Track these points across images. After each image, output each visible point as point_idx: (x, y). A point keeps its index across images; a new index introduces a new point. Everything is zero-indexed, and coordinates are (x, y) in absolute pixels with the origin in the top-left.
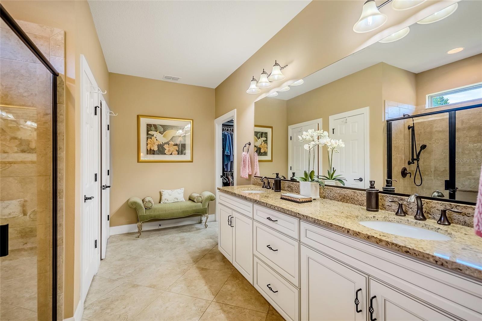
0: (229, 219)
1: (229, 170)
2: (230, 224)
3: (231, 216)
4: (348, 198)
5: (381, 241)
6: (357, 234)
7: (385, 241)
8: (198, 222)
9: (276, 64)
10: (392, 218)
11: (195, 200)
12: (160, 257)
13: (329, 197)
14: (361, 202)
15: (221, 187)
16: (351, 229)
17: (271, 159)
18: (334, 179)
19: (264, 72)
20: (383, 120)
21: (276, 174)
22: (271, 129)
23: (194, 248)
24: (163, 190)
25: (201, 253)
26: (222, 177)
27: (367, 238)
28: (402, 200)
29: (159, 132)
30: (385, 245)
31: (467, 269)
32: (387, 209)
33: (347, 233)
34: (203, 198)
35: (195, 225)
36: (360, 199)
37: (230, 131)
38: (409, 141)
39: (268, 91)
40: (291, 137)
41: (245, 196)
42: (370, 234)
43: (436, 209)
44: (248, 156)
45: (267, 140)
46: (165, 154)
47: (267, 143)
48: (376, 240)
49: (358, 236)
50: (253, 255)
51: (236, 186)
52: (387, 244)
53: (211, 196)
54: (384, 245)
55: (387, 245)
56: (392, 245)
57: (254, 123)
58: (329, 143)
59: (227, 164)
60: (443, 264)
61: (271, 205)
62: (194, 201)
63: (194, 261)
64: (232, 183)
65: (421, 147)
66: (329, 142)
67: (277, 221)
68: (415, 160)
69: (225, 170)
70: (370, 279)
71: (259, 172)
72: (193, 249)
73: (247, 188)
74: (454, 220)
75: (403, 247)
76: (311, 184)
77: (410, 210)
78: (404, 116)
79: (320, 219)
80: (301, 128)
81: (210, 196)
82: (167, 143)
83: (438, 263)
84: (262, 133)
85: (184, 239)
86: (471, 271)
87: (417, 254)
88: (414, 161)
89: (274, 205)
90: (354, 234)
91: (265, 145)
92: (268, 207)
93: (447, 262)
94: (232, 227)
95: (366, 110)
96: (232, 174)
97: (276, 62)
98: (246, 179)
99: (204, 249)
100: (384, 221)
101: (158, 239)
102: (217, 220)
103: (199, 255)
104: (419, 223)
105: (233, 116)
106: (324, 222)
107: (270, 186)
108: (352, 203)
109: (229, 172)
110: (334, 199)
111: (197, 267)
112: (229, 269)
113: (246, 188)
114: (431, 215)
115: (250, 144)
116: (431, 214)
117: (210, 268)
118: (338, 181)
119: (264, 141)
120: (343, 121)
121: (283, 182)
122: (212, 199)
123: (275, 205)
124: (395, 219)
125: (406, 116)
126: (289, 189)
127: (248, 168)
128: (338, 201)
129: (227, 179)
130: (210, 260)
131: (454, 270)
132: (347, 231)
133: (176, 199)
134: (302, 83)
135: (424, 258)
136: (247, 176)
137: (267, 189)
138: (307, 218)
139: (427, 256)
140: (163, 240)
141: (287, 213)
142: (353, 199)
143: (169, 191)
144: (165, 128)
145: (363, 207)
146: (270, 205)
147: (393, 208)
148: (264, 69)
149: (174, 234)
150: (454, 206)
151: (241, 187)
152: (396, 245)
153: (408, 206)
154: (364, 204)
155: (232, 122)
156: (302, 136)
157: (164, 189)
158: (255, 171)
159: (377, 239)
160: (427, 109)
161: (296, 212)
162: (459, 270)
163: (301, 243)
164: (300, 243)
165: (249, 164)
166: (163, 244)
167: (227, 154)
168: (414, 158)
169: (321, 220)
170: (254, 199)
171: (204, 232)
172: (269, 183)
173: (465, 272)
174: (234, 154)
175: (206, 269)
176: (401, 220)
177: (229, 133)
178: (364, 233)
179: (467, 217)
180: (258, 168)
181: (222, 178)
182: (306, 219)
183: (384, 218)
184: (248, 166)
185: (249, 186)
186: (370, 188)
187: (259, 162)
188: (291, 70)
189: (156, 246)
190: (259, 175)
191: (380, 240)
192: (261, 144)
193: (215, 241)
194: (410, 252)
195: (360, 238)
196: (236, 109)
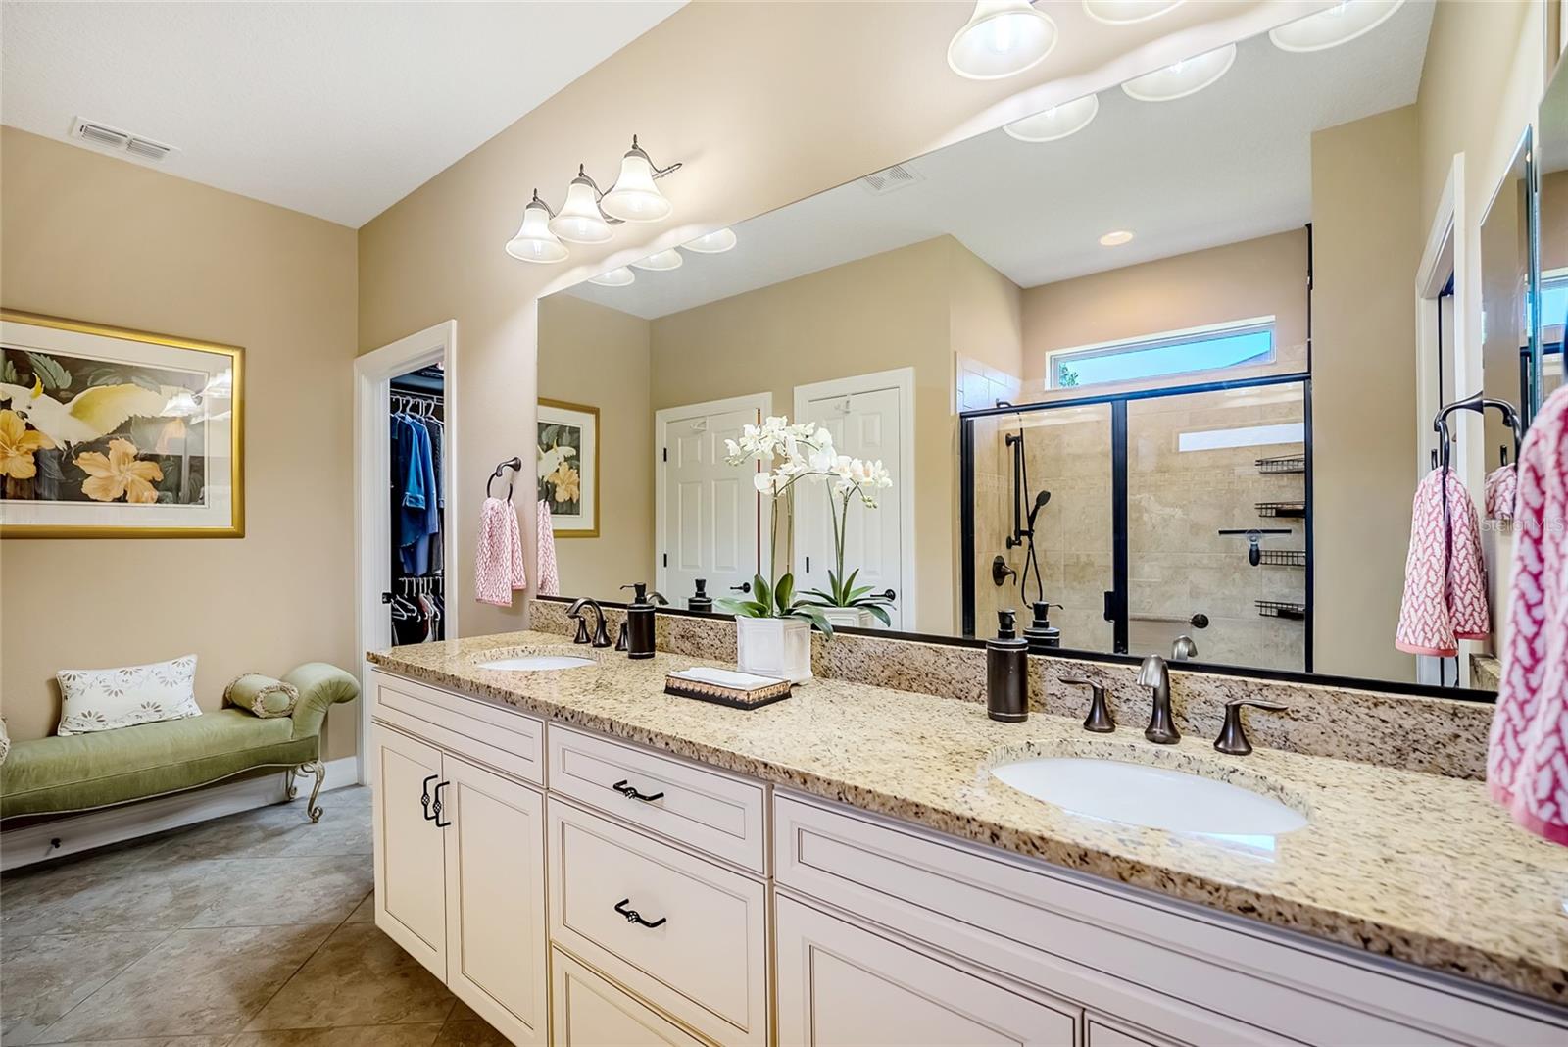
0: (426, 793)
1: (422, 569)
2: (431, 813)
3: (436, 777)
4: (914, 674)
5: (1138, 871)
6: (1034, 845)
7: (1156, 868)
8: (271, 800)
9: (636, 150)
10: (1084, 743)
11: (257, 708)
12: (41, 1021)
13: (845, 671)
14: (961, 686)
15: (386, 651)
16: (1008, 825)
17: (592, 528)
18: (851, 604)
19: (582, 178)
20: (952, 413)
21: (636, 586)
22: (591, 417)
23: (248, 935)
24: (73, 673)
25: (290, 952)
26: (389, 601)
27: (1078, 861)
28: (1097, 673)
29: (46, 391)
30: (1157, 884)
31: (1488, 963)
32: (1048, 707)
33: (989, 841)
34: (295, 694)
35: (257, 814)
36: (958, 677)
37: (427, 412)
38: (1009, 481)
39: (596, 259)
40: (665, 450)
41: (504, 688)
42: (1086, 839)
43: (1203, 699)
44: (509, 514)
45: (577, 457)
46: (86, 498)
47: (578, 468)
48: (1119, 866)
49: (1037, 854)
50: (549, 945)
51: (457, 640)
52: (1165, 880)
53: (339, 684)
54: (1153, 887)
55: (1165, 886)
56: (1184, 885)
57: (536, 392)
58: (846, 473)
59: (415, 546)
60: (1394, 950)
61: (635, 729)
62: (249, 712)
63: (249, 1005)
64: (433, 621)
65: (1038, 499)
66: (847, 469)
67: (662, 795)
68: (1024, 533)
69: (406, 571)
70: (1090, 1021)
71: (556, 578)
72: (243, 938)
73: (511, 648)
74: (1256, 734)
75: (1229, 889)
76: (786, 629)
77: (1124, 707)
78: (998, 404)
79: (868, 788)
80: (701, 420)
81: (331, 685)
82: (98, 446)
83: (1372, 946)
84: (562, 428)
85: (194, 892)
86: (1503, 972)
87: (1290, 917)
88: (1022, 538)
89: (647, 727)
90: (1022, 845)
91: (571, 477)
92: (618, 738)
93: (1407, 942)
94: (443, 825)
95: (905, 378)
96: (436, 583)
97: (635, 142)
98: (503, 609)
99: (301, 928)
100: (1060, 755)
101: (35, 919)
102: (368, 779)
103: (276, 967)
104: (1167, 753)
105: (442, 350)
106: (883, 800)
107: (606, 638)
108: (927, 691)
109: (422, 576)
110: (858, 676)
111: (263, 1032)
112: (434, 1003)
113: (504, 650)
114: (1187, 720)
115: (517, 467)
116: (1187, 717)
117: (336, 1024)
118: (867, 611)
119: (566, 459)
120: (839, 406)
121: (663, 618)
122: (342, 695)
123: (654, 729)
124: (1092, 748)
125: (1001, 406)
126: (687, 646)
127: (509, 563)
128: (878, 685)
129: (412, 607)
130: (335, 978)
131: (1437, 967)
132: (988, 833)
133: (151, 710)
134: (732, 246)
135: (1317, 930)
136: (507, 597)
137: (596, 649)
138: (805, 782)
139: (1330, 922)
140: (68, 918)
141: (712, 760)
142: (930, 675)
143: (112, 676)
144: (81, 374)
145: (967, 703)
146: (627, 730)
147: (1069, 702)
148: (582, 166)
149: (142, 877)
150: (1255, 688)
151: (481, 646)
152: (1203, 884)
153: (1115, 693)
154: (972, 694)
155: (434, 377)
156: (740, 440)
157: (75, 668)
158: (540, 574)
159: (1122, 864)
160: (1046, 392)
161: (752, 757)
162: (1456, 970)
163: (776, 889)
164: (772, 886)
165: (513, 546)
166: (64, 945)
167: (412, 505)
168: (1022, 529)
169: (870, 792)
170: (548, 705)
171: (305, 841)
172: (602, 623)
173: (1477, 975)
174: (445, 506)
175: (312, 1032)
176: (1110, 749)
177: (420, 420)
178: (1065, 841)
179: (1291, 721)
180: (554, 562)
181: (390, 605)
182: (802, 787)
183: (1058, 746)
184: (509, 556)
185: (516, 636)
186: (999, 637)
187: (554, 537)
188: (691, 186)
189: (19, 960)
190: (557, 591)
191: (1133, 867)
192: (557, 470)
193: (359, 881)
194: (1261, 910)
195: (1049, 860)
196: (454, 322)
